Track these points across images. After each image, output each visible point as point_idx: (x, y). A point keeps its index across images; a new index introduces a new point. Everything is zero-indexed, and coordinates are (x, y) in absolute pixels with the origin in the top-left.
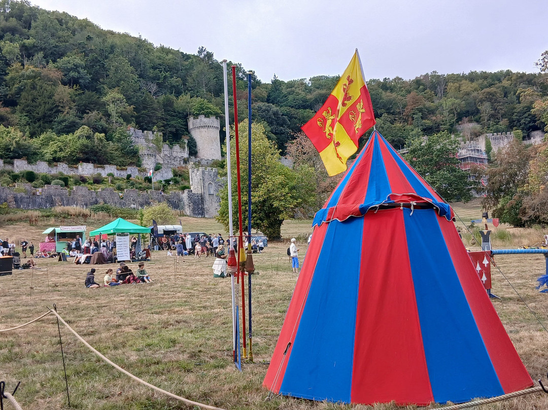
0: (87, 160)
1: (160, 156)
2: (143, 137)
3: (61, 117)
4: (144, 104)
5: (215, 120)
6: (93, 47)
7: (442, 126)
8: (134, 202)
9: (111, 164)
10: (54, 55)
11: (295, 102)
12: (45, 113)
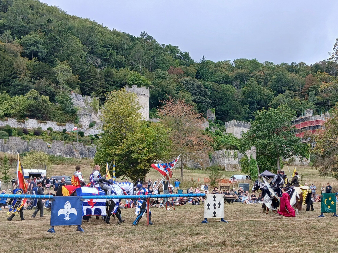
0: (32, 117)
1: (96, 116)
2: (83, 101)
3: (17, 81)
4: (89, 74)
5: (146, 89)
6: (53, 28)
7: (330, 102)
8: (60, 151)
9: (53, 120)
10: (20, 33)
11: (220, 79)
12: (5, 78)
